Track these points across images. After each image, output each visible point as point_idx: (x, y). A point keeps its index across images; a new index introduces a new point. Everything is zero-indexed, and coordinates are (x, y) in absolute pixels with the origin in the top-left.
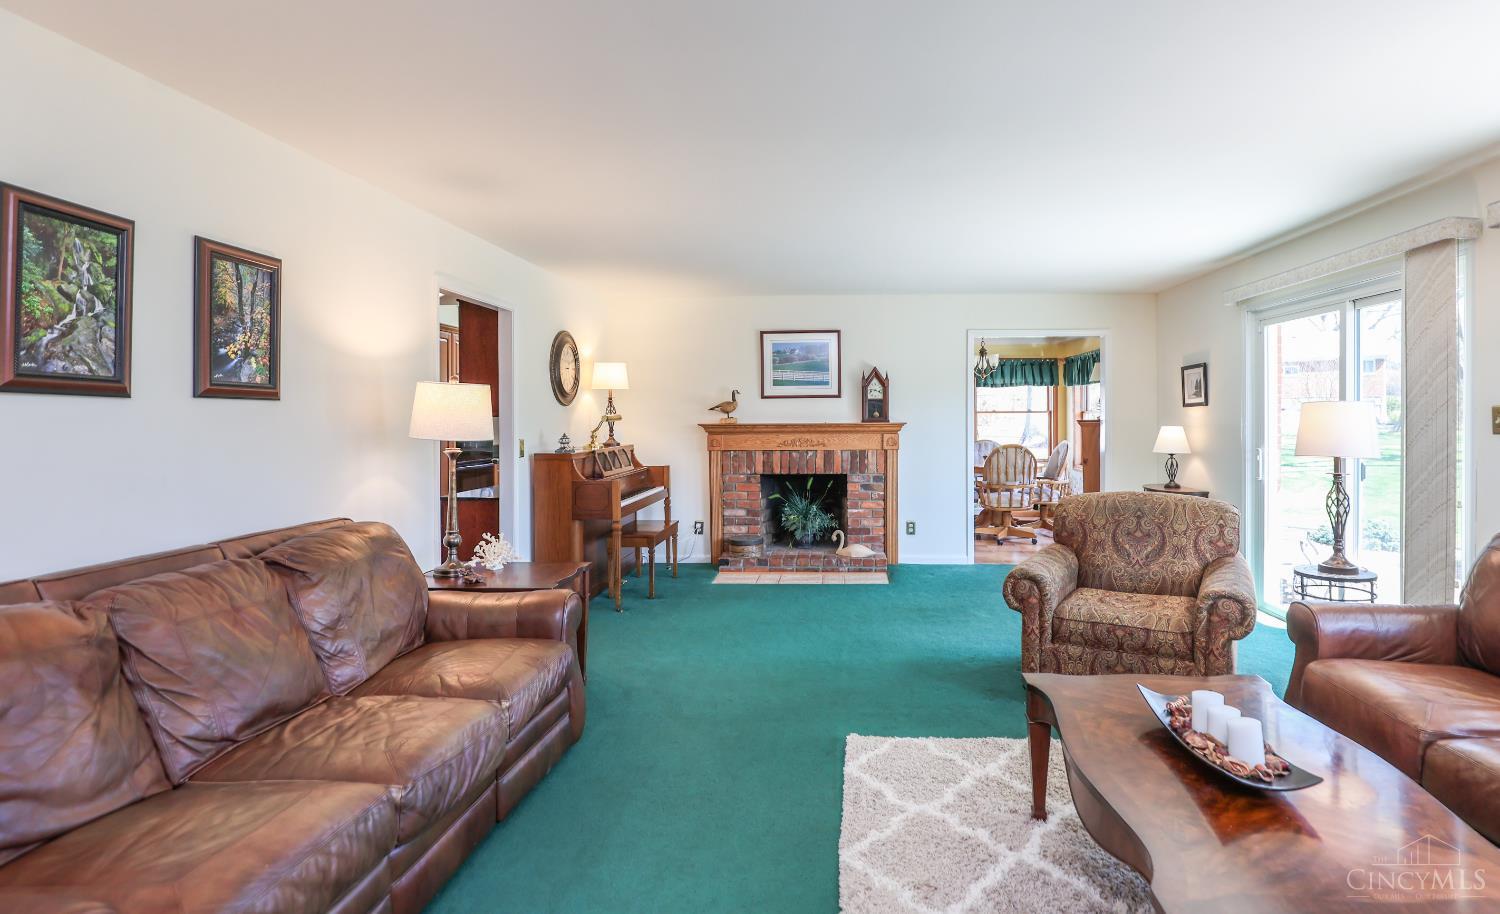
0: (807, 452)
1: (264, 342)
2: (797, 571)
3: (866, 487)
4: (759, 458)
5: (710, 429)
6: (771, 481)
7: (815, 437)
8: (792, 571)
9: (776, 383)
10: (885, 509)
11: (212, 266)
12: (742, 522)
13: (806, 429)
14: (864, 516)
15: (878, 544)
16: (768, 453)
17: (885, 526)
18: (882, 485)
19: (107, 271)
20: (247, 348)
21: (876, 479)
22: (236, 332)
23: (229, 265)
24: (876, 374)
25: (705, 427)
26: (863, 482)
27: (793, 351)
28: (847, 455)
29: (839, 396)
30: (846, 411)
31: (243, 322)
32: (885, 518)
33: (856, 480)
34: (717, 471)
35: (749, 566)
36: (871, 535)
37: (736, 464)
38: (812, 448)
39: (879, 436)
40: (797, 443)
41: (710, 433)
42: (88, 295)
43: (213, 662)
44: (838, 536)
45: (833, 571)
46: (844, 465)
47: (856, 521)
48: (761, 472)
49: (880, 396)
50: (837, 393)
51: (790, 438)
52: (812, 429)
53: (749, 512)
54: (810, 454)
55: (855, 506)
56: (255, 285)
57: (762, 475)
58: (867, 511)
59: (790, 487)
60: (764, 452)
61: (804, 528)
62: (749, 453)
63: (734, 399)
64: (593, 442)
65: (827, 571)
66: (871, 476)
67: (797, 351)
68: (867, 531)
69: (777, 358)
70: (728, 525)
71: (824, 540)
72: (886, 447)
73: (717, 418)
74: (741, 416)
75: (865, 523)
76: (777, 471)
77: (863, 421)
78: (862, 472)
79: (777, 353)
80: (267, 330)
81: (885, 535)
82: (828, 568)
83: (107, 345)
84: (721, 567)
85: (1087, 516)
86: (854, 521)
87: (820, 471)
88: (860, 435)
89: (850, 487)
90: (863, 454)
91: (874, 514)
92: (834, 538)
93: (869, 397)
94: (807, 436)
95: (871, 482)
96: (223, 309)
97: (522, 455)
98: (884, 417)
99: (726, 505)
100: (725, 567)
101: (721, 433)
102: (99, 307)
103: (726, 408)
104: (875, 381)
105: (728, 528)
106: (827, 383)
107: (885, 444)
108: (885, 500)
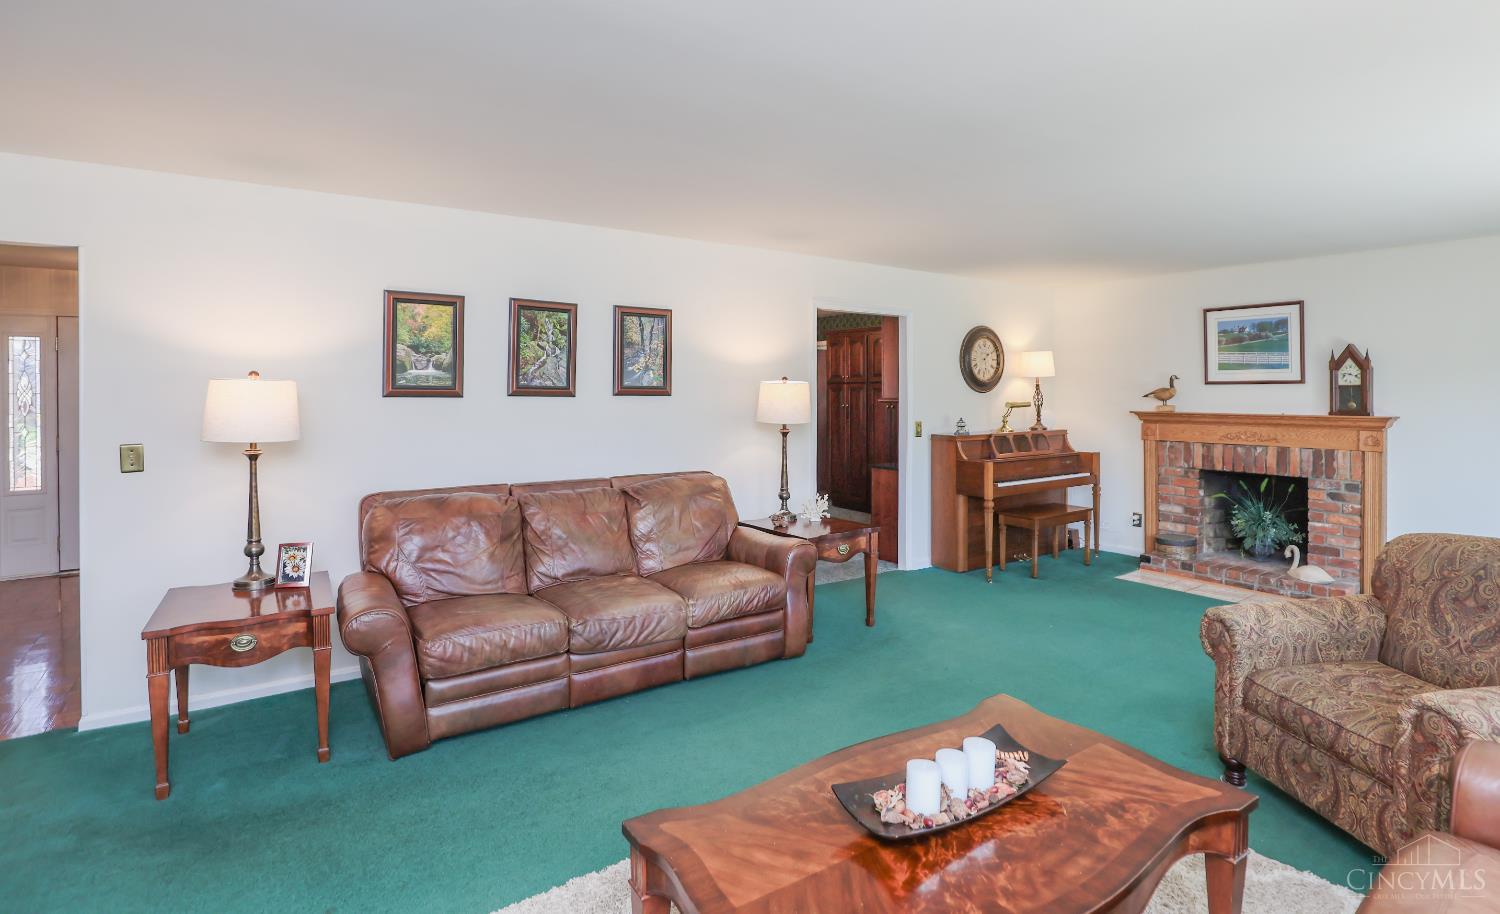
0: (1255, 447)
1: (659, 361)
2: (1227, 583)
3: (1333, 496)
4: (1198, 451)
5: (1145, 417)
6: (1210, 476)
7: (1264, 431)
8: (1221, 582)
9: (1222, 367)
10: (1362, 527)
11: (622, 320)
12: (1177, 520)
13: (1252, 421)
14: (1332, 533)
15: (1351, 570)
16: (1208, 447)
17: (1362, 549)
18: (1359, 495)
19: (562, 333)
20: (647, 366)
21: (1350, 487)
22: (639, 357)
23: (635, 319)
24: (1350, 353)
25: (1140, 415)
26: (1329, 489)
27: (1242, 330)
28: (1308, 455)
29: (1302, 381)
30: (1311, 400)
31: (644, 350)
32: (1362, 538)
33: (1321, 486)
34: (1152, 462)
35: (1172, 568)
36: (1341, 557)
37: (1173, 456)
38: (1262, 444)
39: (1354, 433)
40: (1243, 435)
41: (1145, 421)
42: (552, 346)
43: (560, 538)
44: (1292, 552)
45: (1271, 591)
46: (1304, 465)
47: (1320, 539)
48: (1201, 467)
49: (1358, 382)
50: (1299, 379)
51: (1234, 430)
52: (1260, 421)
53: (1187, 510)
54: (1259, 450)
55: (1319, 519)
56: (652, 328)
57: (1201, 471)
58: (1336, 527)
59: (1246, 488)
60: (1204, 444)
61: (1254, 537)
62: (1187, 445)
63: (1172, 385)
64: (1004, 427)
65: (1263, 591)
66: (1342, 483)
67: (1247, 330)
68: (1336, 552)
69: (1224, 339)
70: (1164, 520)
71: (1277, 554)
72: (1362, 448)
73: (1152, 405)
74: (1180, 404)
75: (1332, 542)
76: (1219, 467)
77: (1330, 414)
78: (1329, 477)
79: (1223, 332)
80: (661, 354)
81: (1362, 561)
82: (1266, 587)
83: (563, 371)
84: (1142, 564)
85: (1409, 564)
86: (1316, 537)
87: (1273, 470)
88: (1326, 431)
89: (1312, 495)
90: (1331, 454)
91: (1348, 532)
92: (1288, 554)
93: (1341, 382)
94: (1256, 429)
95: (1343, 491)
96: (631, 344)
97: (919, 434)
98: (1364, 410)
99: (1161, 499)
100: (1147, 564)
101: (1156, 422)
102: (558, 352)
103: (1162, 395)
104: (1349, 362)
105: (1162, 525)
106: (1286, 366)
107: (1361, 442)
108: (1362, 515)
